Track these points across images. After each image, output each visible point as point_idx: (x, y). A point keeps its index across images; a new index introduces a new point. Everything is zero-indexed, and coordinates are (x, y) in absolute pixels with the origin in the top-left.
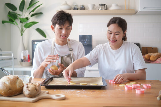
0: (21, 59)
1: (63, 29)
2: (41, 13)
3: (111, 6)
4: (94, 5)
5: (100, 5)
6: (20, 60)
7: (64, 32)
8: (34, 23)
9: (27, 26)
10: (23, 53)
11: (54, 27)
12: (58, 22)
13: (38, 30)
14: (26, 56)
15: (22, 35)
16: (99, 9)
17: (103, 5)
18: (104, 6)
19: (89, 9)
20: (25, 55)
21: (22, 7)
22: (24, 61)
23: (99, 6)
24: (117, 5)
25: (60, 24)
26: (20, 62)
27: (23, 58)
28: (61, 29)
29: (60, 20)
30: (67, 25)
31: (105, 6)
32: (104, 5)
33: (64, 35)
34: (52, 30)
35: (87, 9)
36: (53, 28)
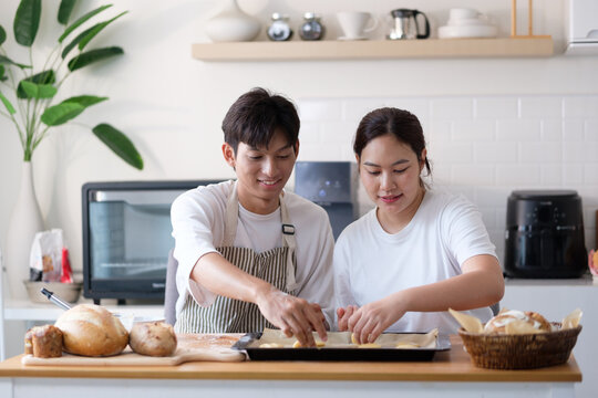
0: (32, 270)
1: (265, 159)
2: (116, 51)
3: (444, 20)
4: (366, 18)
5: (394, 14)
6: (27, 276)
7: (267, 167)
8: (87, 101)
9: (55, 119)
10: (41, 241)
11: (231, 149)
12: (248, 133)
13: (106, 133)
14: (52, 256)
15: (28, 157)
16: (388, 37)
17: (409, 17)
18: (412, 19)
19: (343, 34)
20: (49, 251)
21: (28, 23)
22: (44, 276)
23: (390, 17)
24: (476, 15)
25: (252, 143)
26: (25, 283)
27: (39, 267)
28: (259, 158)
29: (252, 129)
30: (278, 143)
31: (420, 17)
32: (415, 13)
33: (269, 179)
34: (227, 159)
35: (333, 38)
36: (228, 155)
